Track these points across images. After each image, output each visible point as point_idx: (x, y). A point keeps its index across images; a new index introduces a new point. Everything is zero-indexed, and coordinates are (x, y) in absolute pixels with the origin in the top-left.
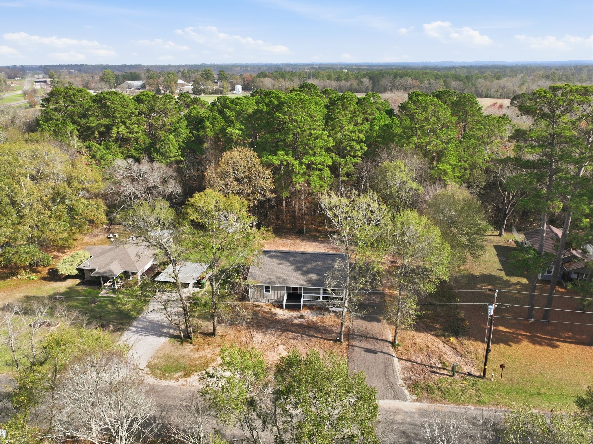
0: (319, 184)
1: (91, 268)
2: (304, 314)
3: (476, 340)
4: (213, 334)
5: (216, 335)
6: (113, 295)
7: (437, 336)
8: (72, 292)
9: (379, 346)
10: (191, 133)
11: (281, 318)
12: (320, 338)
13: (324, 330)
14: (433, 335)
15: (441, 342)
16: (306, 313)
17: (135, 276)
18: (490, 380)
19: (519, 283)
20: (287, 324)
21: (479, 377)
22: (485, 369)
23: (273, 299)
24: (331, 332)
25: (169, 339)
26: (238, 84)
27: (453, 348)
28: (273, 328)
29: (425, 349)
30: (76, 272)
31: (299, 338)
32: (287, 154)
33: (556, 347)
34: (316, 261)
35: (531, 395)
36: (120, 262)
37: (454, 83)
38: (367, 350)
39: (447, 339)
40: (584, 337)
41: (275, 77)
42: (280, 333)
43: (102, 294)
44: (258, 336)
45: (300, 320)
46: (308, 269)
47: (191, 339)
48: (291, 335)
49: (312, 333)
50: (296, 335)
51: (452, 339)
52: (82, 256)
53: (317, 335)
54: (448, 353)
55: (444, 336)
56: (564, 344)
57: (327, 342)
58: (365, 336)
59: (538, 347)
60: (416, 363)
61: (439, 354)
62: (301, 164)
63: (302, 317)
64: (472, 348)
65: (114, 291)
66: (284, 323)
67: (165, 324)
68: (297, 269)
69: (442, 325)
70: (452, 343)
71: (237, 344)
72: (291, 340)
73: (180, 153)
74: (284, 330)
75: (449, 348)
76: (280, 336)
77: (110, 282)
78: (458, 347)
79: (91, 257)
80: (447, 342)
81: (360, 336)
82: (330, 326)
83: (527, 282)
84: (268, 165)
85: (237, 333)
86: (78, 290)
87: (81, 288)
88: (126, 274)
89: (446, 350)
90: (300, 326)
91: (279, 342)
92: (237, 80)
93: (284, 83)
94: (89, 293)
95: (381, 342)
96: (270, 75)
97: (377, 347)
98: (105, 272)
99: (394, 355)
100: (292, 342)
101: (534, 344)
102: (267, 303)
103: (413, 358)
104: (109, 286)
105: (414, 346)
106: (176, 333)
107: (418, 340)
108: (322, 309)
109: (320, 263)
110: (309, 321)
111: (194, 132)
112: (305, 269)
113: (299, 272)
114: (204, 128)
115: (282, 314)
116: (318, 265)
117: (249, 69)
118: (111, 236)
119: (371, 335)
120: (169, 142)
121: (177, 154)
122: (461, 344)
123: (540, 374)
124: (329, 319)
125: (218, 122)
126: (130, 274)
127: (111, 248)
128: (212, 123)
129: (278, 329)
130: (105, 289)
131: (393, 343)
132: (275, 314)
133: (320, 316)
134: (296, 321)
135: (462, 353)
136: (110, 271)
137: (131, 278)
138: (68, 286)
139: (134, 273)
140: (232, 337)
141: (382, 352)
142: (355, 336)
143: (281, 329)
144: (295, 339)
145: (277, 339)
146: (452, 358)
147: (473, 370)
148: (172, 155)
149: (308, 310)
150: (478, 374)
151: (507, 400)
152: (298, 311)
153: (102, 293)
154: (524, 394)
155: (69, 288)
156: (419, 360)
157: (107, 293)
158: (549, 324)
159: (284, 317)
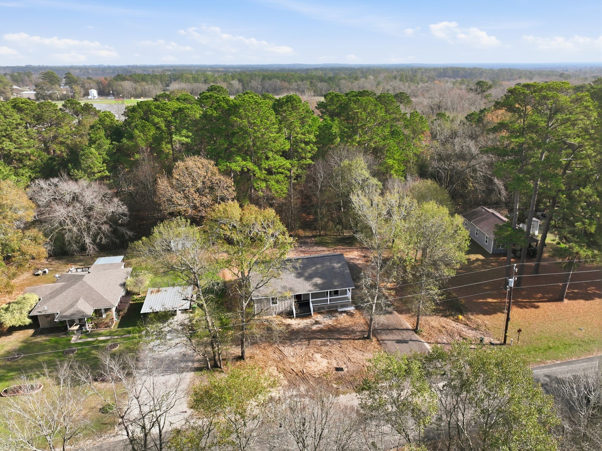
0: (279, 188)
1: (50, 312)
2: (317, 320)
3: (478, 314)
4: (241, 358)
5: (245, 358)
6: (89, 339)
7: (446, 316)
8: (31, 345)
9: (405, 335)
10: (111, 144)
11: (297, 327)
12: (348, 339)
13: (347, 331)
14: (442, 316)
15: (452, 321)
16: (319, 318)
17: (109, 312)
18: (510, 345)
19: (477, 260)
20: (307, 332)
21: (501, 344)
22: (506, 336)
23: (281, 310)
24: (353, 332)
25: (193, 373)
26: (91, 89)
27: (465, 325)
28: (296, 339)
29: (443, 330)
30: (28, 321)
31: (328, 343)
32: (245, 160)
33: (537, 307)
34: (315, 264)
35: (545, 350)
36: (87, 299)
37: (319, 84)
38: (398, 342)
39: (456, 317)
40: (551, 295)
41: (135, 80)
42: (307, 342)
43: (74, 341)
44: (288, 350)
45: (317, 326)
46: (310, 274)
47: (220, 368)
48: (319, 342)
49: (337, 336)
50: (323, 341)
51: (461, 317)
52: (31, 301)
53: (343, 337)
54: (464, 329)
55: (452, 315)
56: (542, 303)
57: (356, 341)
58: (389, 329)
59: (526, 310)
60: (444, 343)
61: (457, 332)
62: (260, 169)
63: (317, 323)
64: (480, 322)
65: (87, 334)
66: (304, 332)
67: (177, 358)
68: (299, 275)
69: (443, 306)
70: (462, 320)
71: (270, 362)
72: (322, 347)
73: (105, 168)
74: (309, 339)
75: (462, 325)
76: (309, 345)
77: (76, 325)
78: (468, 322)
79: (40, 300)
80: (457, 320)
81: (383, 330)
82: (349, 326)
83: (484, 258)
84: (227, 173)
85: (264, 352)
86: (37, 342)
87: (40, 339)
88: (98, 312)
89: (460, 327)
90: (321, 331)
91: (312, 351)
92: (90, 83)
93: (147, 87)
94: (56, 342)
95: (405, 332)
96: (128, 77)
97: (405, 337)
98: (72, 315)
99: (422, 340)
100: (324, 349)
101: (521, 308)
102: (274, 315)
103: (439, 340)
104: (77, 330)
105: (433, 329)
106: (196, 365)
107: (433, 323)
108: (331, 311)
109: (318, 266)
110: (327, 326)
111: (113, 142)
112: (306, 274)
113: (302, 279)
114: (131, 137)
115: (296, 323)
116: (317, 268)
117: (90, 71)
118: (40, 272)
119: (392, 327)
120: (91, 156)
121: (102, 168)
122: (468, 319)
123: (541, 332)
124: (343, 320)
125: (149, 129)
126: (103, 311)
127: (64, 286)
128: (142, 131)
129: (302, 339)
130: (74, 333)
131: (416, 330)
132: (289, 325)
133: (334, 318)
134: (315, 328)
135: (474, 327)
136: (80, 312)
137: (104, 316)
138: (20, 340)
139: (107, 310)
140: (261, 356)
141: (411, 340)
142: (379, 331)
143: (305, 339)
144: (325, 345)
145: (308, 349)
146: (470, 334)
147: (492, 340)
148: (96, 170)
149: (320, 315)
150: (498, 342)
151: (532, 359)
152: (310, 318)
153: (73, 339)
154: (540, 351)
155: (22, 342)
156: (445, 341)
157: (80, 339)
158: (522, 290)
159: (299, 326)
